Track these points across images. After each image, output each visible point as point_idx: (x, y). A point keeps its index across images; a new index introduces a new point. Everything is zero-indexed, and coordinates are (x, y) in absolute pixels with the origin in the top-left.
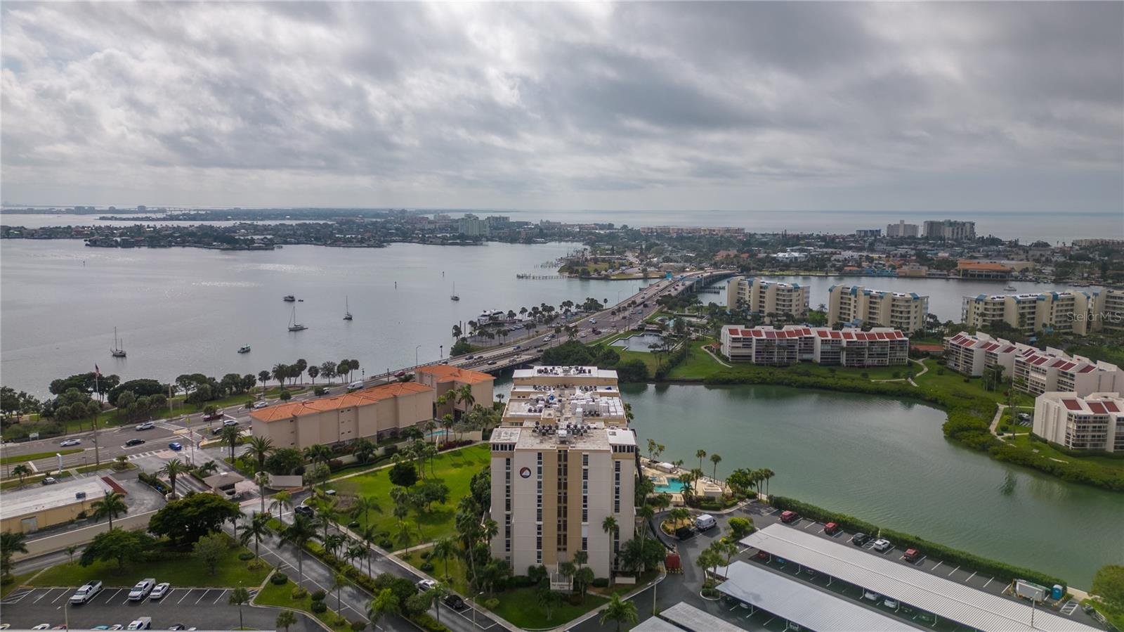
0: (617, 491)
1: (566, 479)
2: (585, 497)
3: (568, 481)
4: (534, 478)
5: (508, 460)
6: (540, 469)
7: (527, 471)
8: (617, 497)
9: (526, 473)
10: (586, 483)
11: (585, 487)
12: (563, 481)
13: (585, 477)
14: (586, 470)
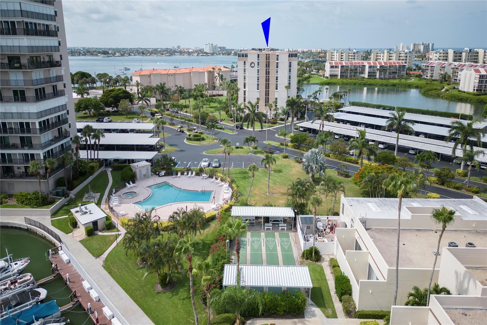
0: (290, 77)
1: (269, 70)
2: (277, 77)
3: (270, 70)
4: (256, 68)
5: (245, 62)
6: (258, 62)
7: (253, 64)
8: (290, 81)
9: (253, 65)
10: (277, 70)
11: (277, 72)
12: (268, 70)
13: (277, 67)
14: (277, 63)
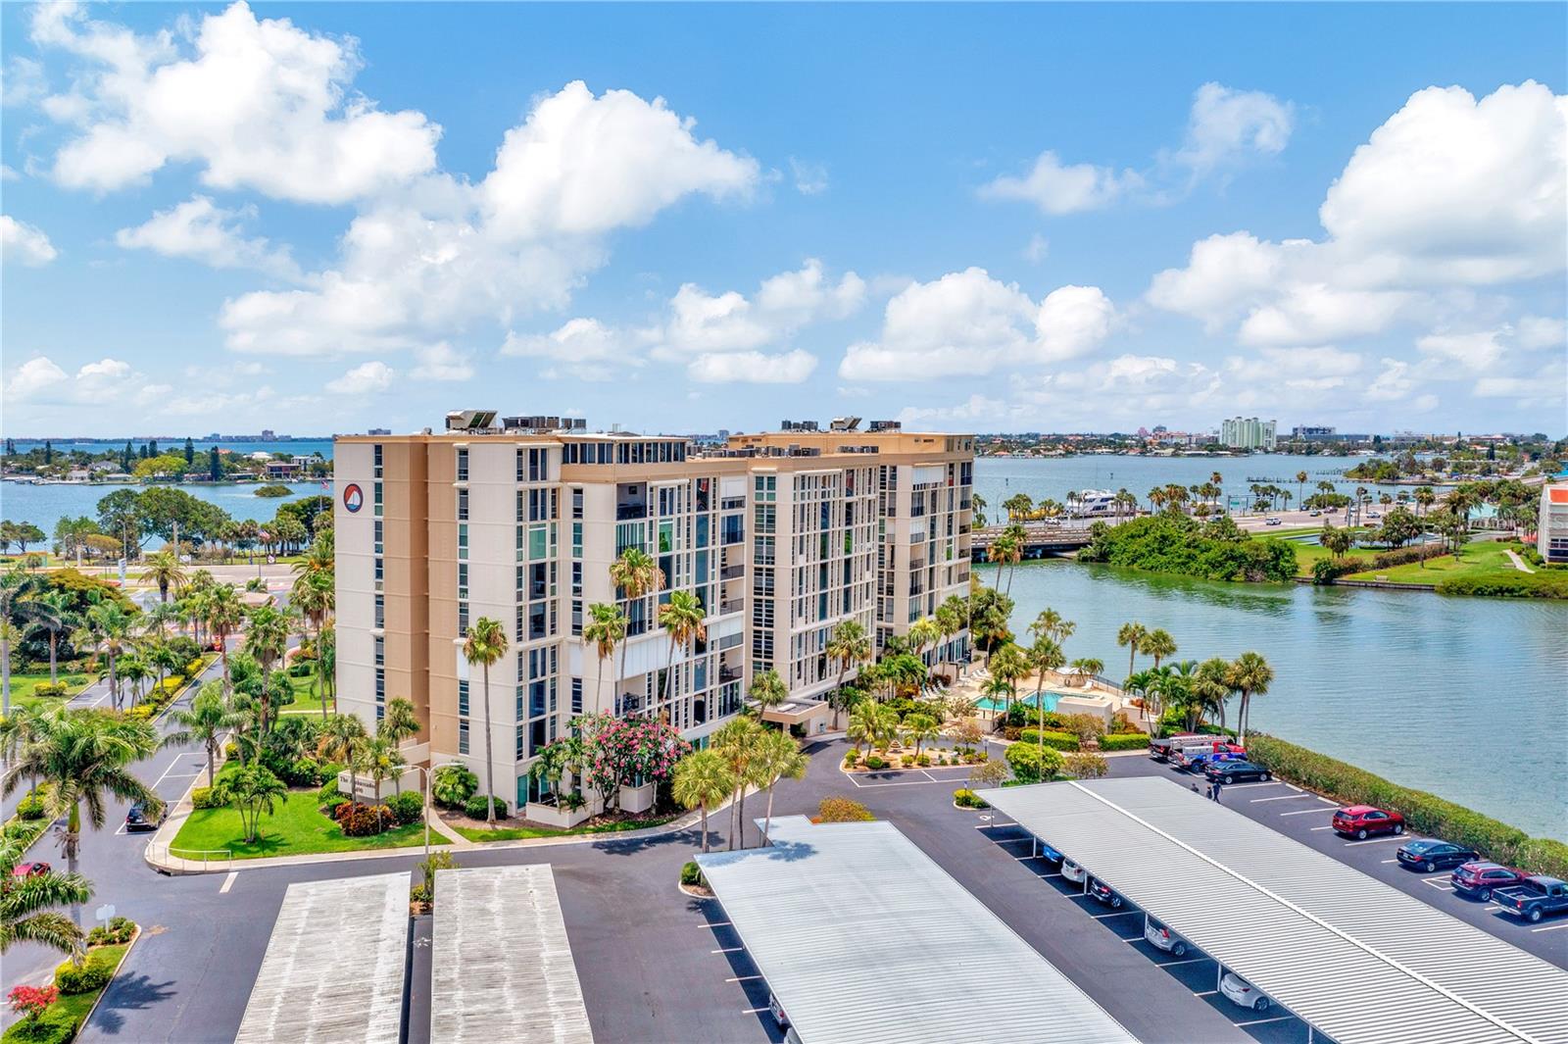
2: (463, 568)
4: (369, 513)
6: (378, 487)
7: (356, 494)
9: (354, 499)
10: (464, 528)
11: (463, 540)
13: (464, 513)
14: (464, 492)
